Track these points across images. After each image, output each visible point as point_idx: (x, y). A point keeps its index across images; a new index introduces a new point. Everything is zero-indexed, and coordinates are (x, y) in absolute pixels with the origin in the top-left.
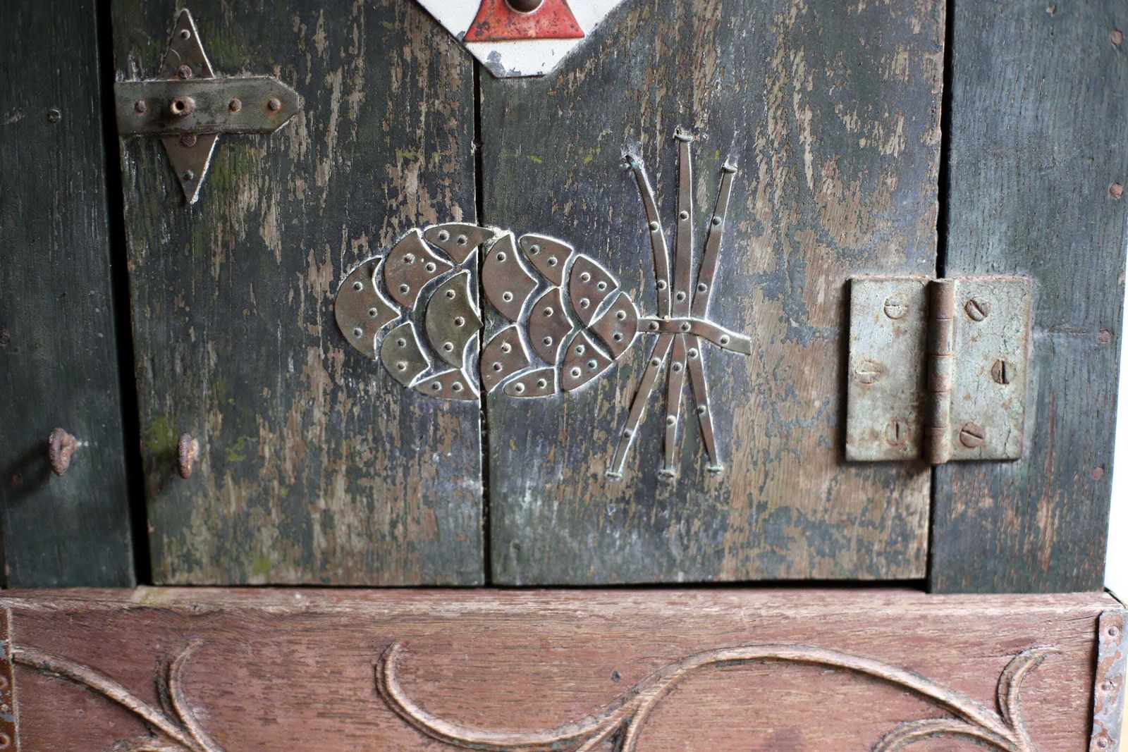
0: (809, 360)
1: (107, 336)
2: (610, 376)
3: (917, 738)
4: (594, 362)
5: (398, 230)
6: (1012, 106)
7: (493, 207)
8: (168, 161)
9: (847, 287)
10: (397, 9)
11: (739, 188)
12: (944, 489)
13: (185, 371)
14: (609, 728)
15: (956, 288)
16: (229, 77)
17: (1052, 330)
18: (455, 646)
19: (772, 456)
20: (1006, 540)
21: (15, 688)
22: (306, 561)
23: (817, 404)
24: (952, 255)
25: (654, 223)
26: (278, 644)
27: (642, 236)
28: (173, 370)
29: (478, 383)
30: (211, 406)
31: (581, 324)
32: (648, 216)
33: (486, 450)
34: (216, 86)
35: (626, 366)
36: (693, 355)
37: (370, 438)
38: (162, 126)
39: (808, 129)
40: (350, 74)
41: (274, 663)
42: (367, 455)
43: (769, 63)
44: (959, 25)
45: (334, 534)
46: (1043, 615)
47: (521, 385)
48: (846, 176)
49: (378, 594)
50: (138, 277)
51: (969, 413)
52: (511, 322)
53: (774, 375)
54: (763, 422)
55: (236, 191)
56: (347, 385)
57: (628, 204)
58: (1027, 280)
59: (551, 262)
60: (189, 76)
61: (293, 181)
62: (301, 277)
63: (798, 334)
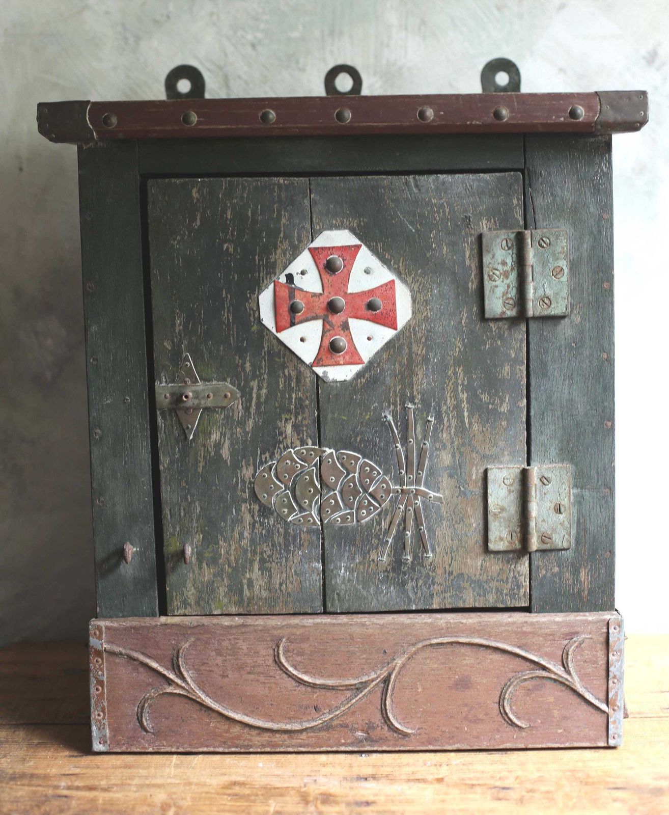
0: (470, 505)
1: (148, 499)
3: (525, 680)
4: (372, 508)
5: (283, 450)
6: (558, 388)
7: (325, 439)
8: (179, 420)
9: (486, 471)
10: (282, 353)
11: (435, 429)
12: (535, 563)
13: (185, 515)
14: (382, 677)
15: (535, 471)
16: (207, 383)
17: (582, 488)
18: (311, 639)
19: (455, 549)
20: (566, 587)
21: (105, 664)
22: (240, 603)
23: (474, 525)
24: (533, 456)
25: (398, 445)
26: (230, 640)
27: (392, 451)
28: (180, 514)
29: (319, 519)
30: (197, 531)
31: (365, 491)
32: (395, 442)
33: (323, 549)
34: (201, 387)
35: (386, 510)
36: (417, 504)
37: (270, 545)
38: (177, 405)
39: (466, 401)
40: (261, 381)
41: (227, 648)
42: (269, 553)
43: (447, 373)
44: (532, 353)
45: (253, 590)
46: (581, 621)
47: (339, 519)
48: (484, 422)
49: (274, 617)
50: (164, 472)
51: (544, 527)
52: (334, 491)
53: (454, 512)
54: (450, 534)
55: (210, 434)
56: (260, 520)
57: (386, 436)
58: (568, 466)
59: (352, 463)
60: (189, 383)
61: (236, 428)
62: (239, 472)
63: (464, 493)
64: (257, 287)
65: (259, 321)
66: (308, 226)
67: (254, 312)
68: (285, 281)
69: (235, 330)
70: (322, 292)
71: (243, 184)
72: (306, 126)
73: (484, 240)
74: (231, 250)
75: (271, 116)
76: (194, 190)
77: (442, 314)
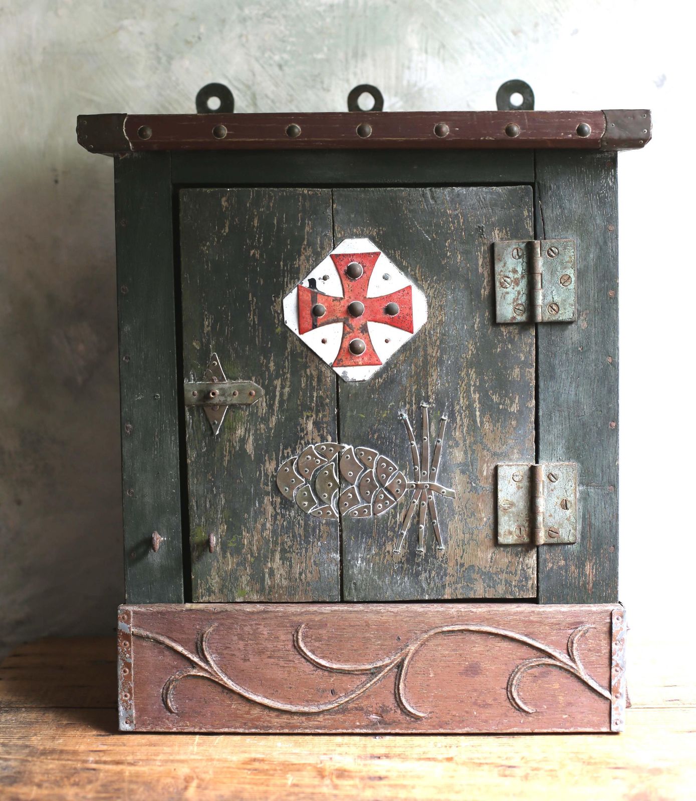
0: (481, 500)
1: (176, 491)
2: (395, 508)
3: (532, 667)
5: (304, 446)
6: (565, 390)
7: (344, 436)
8: (206, 416)
9: (496, 468)
10: (304, 353)
11: (449, 427)
12: (543, 556)
13: (211, 507)
14: (395, 662)
15: (543, 469)
16: (233, 381)
17: (587, 486)
18: (328, 625)
19: (466, 543)
20: (572, 580)
21: (132, 647)
22: (262, 591)
23: (485, 519)
24: (541, 454)
25: (412, 442)
26: (251, 625)
27: (408, 447)
28: (206, 506)
29: (338, 511)
30: (222, 522)
31: (382, 485)
32: (410, 439)
33: (341, 541)
34: (227, 385)
35: (401, 504)
36: (430, 498)
37: (291, 535)
38: (204, 402)
39: (477, 401)
40: (284, 380)
41: (249, 634)
42: (289, 543)
43: (460, 374)
44: (541, 356)
45: (274, 578)
46: (586, 611)
47: (357, 512)
48: (494, 421)
49: (294, 605)
50: (191, 466)
51: (551, 522)
52: (352, 485)
53: (466, 507)
54: (462, 528)
55: (235, 429)
56: (281, 512)
57: (402, 434)
58: (574, 464)
59: (369, 459)
60: (216, 381)
61: (260, 425)
62: (262, 466)
63: (475, 488)
64: (282, 291)
65: (283, 323)
66: (330, 234)
67: (278, 314)
68: (308, 286)
69: (260, 331)
70: (342, 297)
71: (269, 195)
72: (329, 139)
73: (496, 249)
74: (257, 256)
75: (296, 130)
76: (224, 199)
77: (456, 318)
